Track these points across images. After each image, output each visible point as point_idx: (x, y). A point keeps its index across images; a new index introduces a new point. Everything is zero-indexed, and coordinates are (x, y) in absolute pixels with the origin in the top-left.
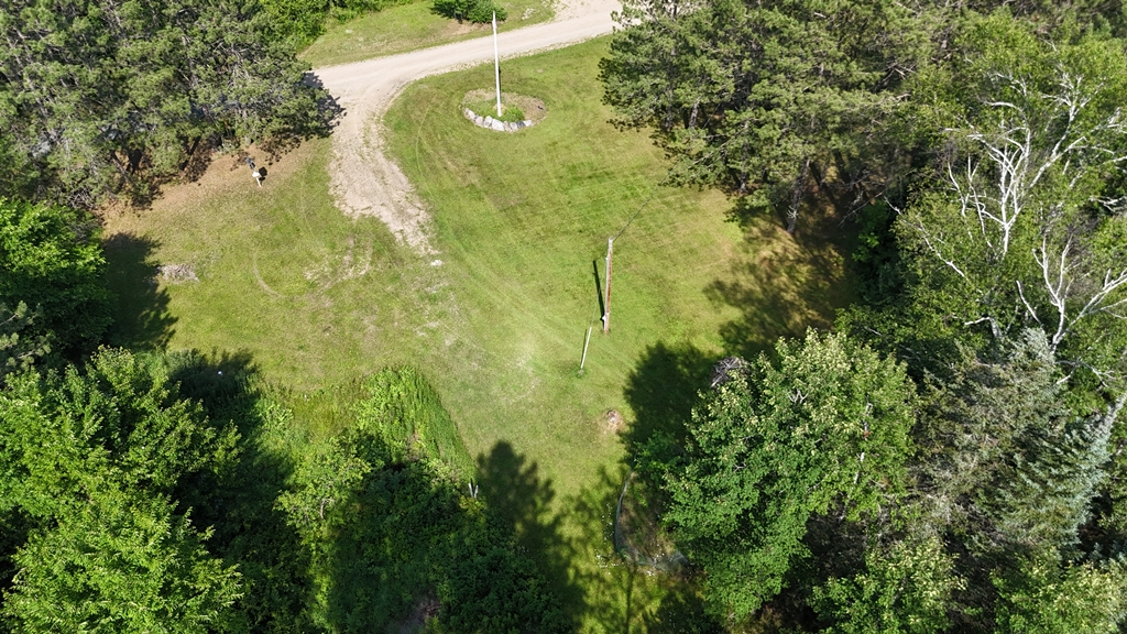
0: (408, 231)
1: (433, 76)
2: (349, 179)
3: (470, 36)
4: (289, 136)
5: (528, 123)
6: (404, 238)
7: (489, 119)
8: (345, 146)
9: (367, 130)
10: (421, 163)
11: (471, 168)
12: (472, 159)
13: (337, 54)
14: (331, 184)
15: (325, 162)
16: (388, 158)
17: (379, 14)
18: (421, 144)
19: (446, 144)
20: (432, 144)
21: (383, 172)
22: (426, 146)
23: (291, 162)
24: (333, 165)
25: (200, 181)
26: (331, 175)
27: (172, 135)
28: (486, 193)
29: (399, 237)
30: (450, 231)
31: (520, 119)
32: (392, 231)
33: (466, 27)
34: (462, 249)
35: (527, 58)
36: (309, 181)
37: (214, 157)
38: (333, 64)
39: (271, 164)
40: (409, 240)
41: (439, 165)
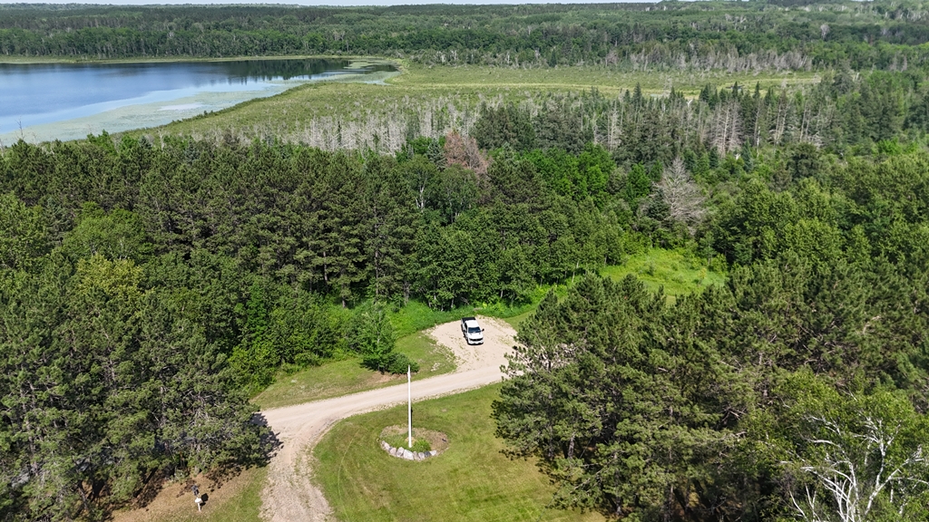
1: (358, 415)
2: (277, 502)
3: (390, 384)
4: (232, 466)
5: (433, 453)
7: (401, 450)
8: (279, 474)
9: (299, 460)
10: (341, 488)
11: (384, 492)
12: (385, 485)
13: (283, 399)
14: (261, 508)
15: (260, 488)
16: (313, 484)
17: (319, 368)
18: (342, 471)
19: (363, 472)
20: (352, 472)
21: (307, 497)
22: (347, 473)
23: (230, 488)
24: (266, 491)
25: (148, 507)
26: (263, 499)
27: (134, 467)
28: (395, 514)
31: (427, 450)
33: (387, 378)
35: (434, 401)
36: (243, 505)
37: (165, 485)
38: (278, 406)
39: (212, 491)
41: (356, 490)
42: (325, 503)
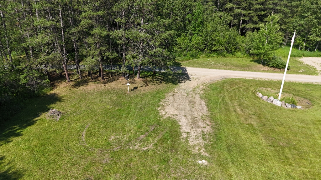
0: (193, 133)
1: (243, 79)
2: (174, 100)
3: (268, 71)
4: (158, 80)
5: (299, 107)
6: (187, 138)
7: (272, 98)
8: (182, 89)
9: (198, 87)
10: (220, 105)
11: (253, 116)
12: (255, 113)
13: (200, 65)
14: (163, 101)
15: (168, 92)
16: (201, 98)
17: (226, 58)
18: (224, 98)
19: (240, 102)
20: (231, 100)
21: (195, 103)
22: (227, 99)
23: (152, 88)
24: (170, 94)
25: (106, 85)
26: (166, 97)
28: (261, 132)
29: (185, 135)
30: (224, 145)
31: (294, 104)
32: (182, 131)
33: (266, 68)
34: (229, 160)
36: (153, 96)
37: (120, 79)
38: (196, 67)
39: (141, 86)
40: (191, 139)
41: (231, 109)
42: (205, 108)
